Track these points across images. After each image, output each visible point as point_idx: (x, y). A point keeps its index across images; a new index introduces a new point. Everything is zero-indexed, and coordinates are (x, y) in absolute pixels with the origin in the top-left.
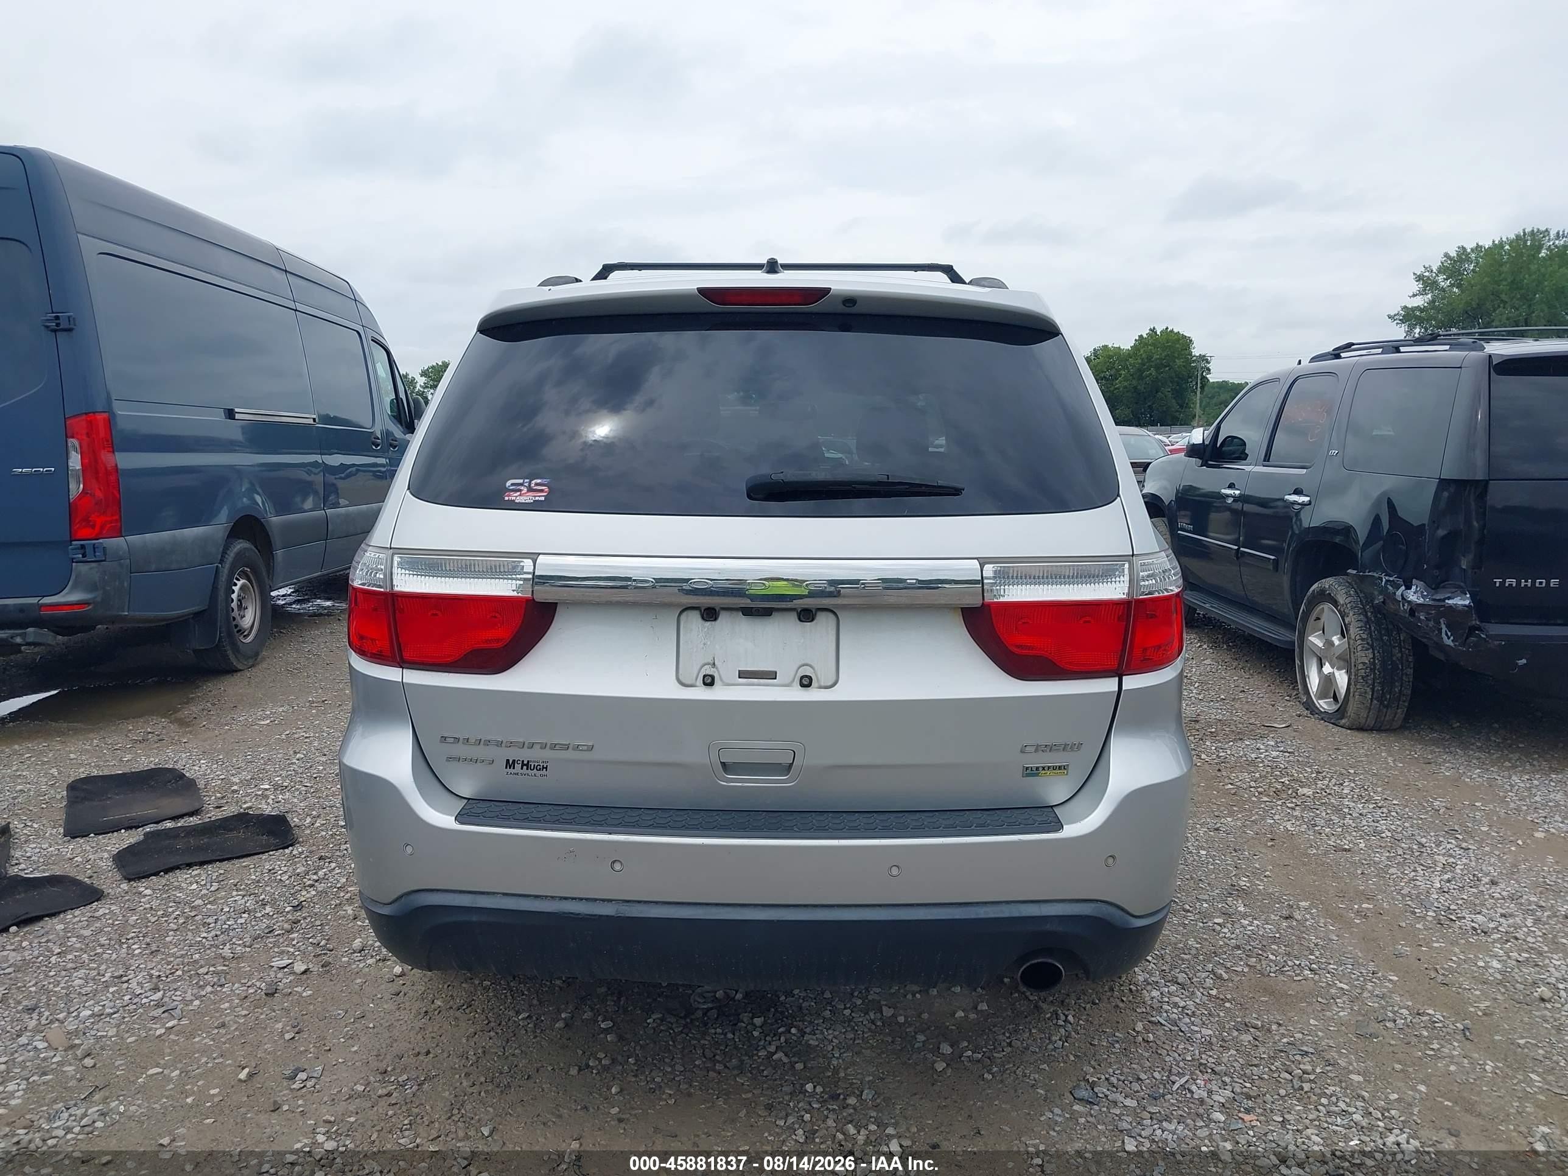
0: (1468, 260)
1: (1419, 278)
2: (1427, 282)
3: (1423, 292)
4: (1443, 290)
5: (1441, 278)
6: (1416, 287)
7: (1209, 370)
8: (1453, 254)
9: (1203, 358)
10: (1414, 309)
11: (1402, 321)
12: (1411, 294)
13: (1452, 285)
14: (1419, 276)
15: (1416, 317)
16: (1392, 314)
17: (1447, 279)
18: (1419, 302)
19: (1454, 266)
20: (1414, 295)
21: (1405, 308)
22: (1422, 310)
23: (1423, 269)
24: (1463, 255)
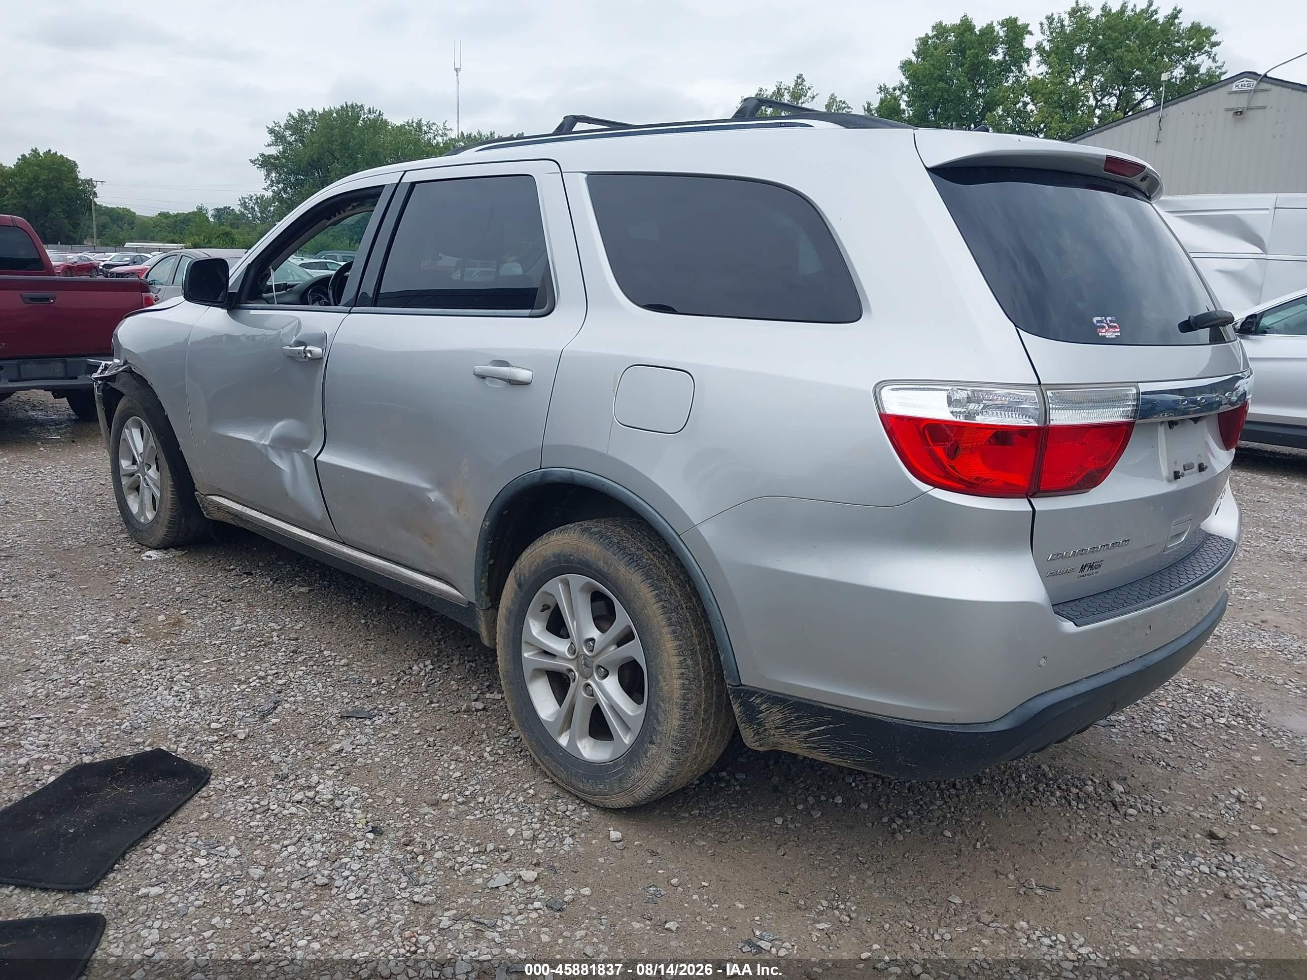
0: (307, 121)
1: (271, 131)
2: (279, 137)
3: (275, 144)
4: (290, 144)
5: (288, 133)
6: (270, 138)
7: (95, 194)
8: (296, 115)
9: (89, 182)
10: (270, 156)
11: (262, 166)
12: (266, 144)
13: (296, 140)
14: (271, 130)
15: (272, 164)
16: (253, 159)
17: (292, 135)
18: (273, 151)
19: (297, 124)
20: (269, 145)
21: (262, 155)
22: (276, 158)
23: (273, 124)
24: (302, 115)
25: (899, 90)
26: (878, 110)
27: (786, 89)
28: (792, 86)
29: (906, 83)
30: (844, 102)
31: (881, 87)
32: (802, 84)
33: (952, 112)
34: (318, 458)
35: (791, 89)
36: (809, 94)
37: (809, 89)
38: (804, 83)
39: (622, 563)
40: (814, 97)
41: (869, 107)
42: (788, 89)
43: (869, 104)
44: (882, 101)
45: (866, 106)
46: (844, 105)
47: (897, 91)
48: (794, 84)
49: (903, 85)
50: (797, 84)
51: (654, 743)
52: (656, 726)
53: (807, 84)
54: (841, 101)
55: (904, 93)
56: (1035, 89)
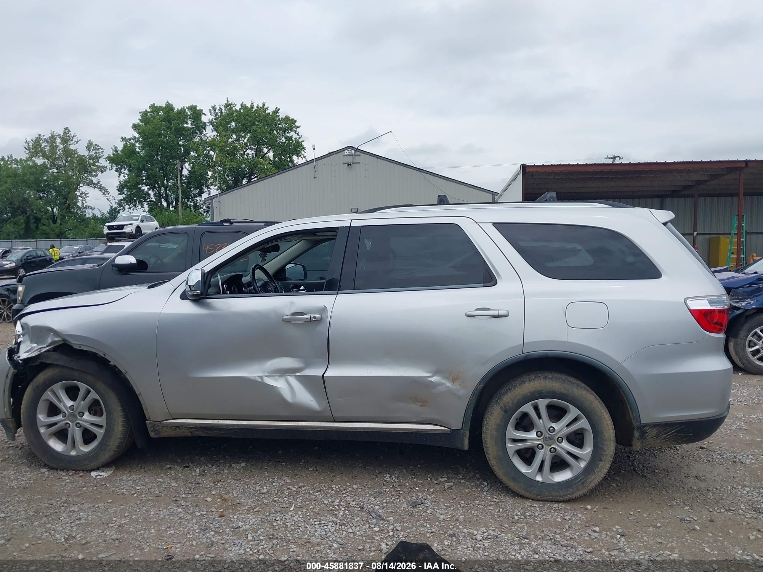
25: (133, 140)
26: (122, 151)
27: (57, 136)
28: (62, 134)
29: (137, 136)
30: (98, 146)
31: (122, 138)
32: (68, 133)
33: (168, 154)
34: (325, 375)
35: (61, 136)
36: (74, 139)
37: (74, 136)
38: (70, 133)
39: (574, 387)
40: (77, 142)
41: (116, 149)
42: (59, 135)
43: (116, 148)
44: (125, 146)
45: (114, 148)
46: (98, 147)
47: (132, 141)
48: (63, 133)
49: (135, 137)
50: (65, 133)
51: (602, 461)
52: (603, 453)
53: (72, 133)
54: (96, 145)
55: (136, 142)
56: (213, 145)
